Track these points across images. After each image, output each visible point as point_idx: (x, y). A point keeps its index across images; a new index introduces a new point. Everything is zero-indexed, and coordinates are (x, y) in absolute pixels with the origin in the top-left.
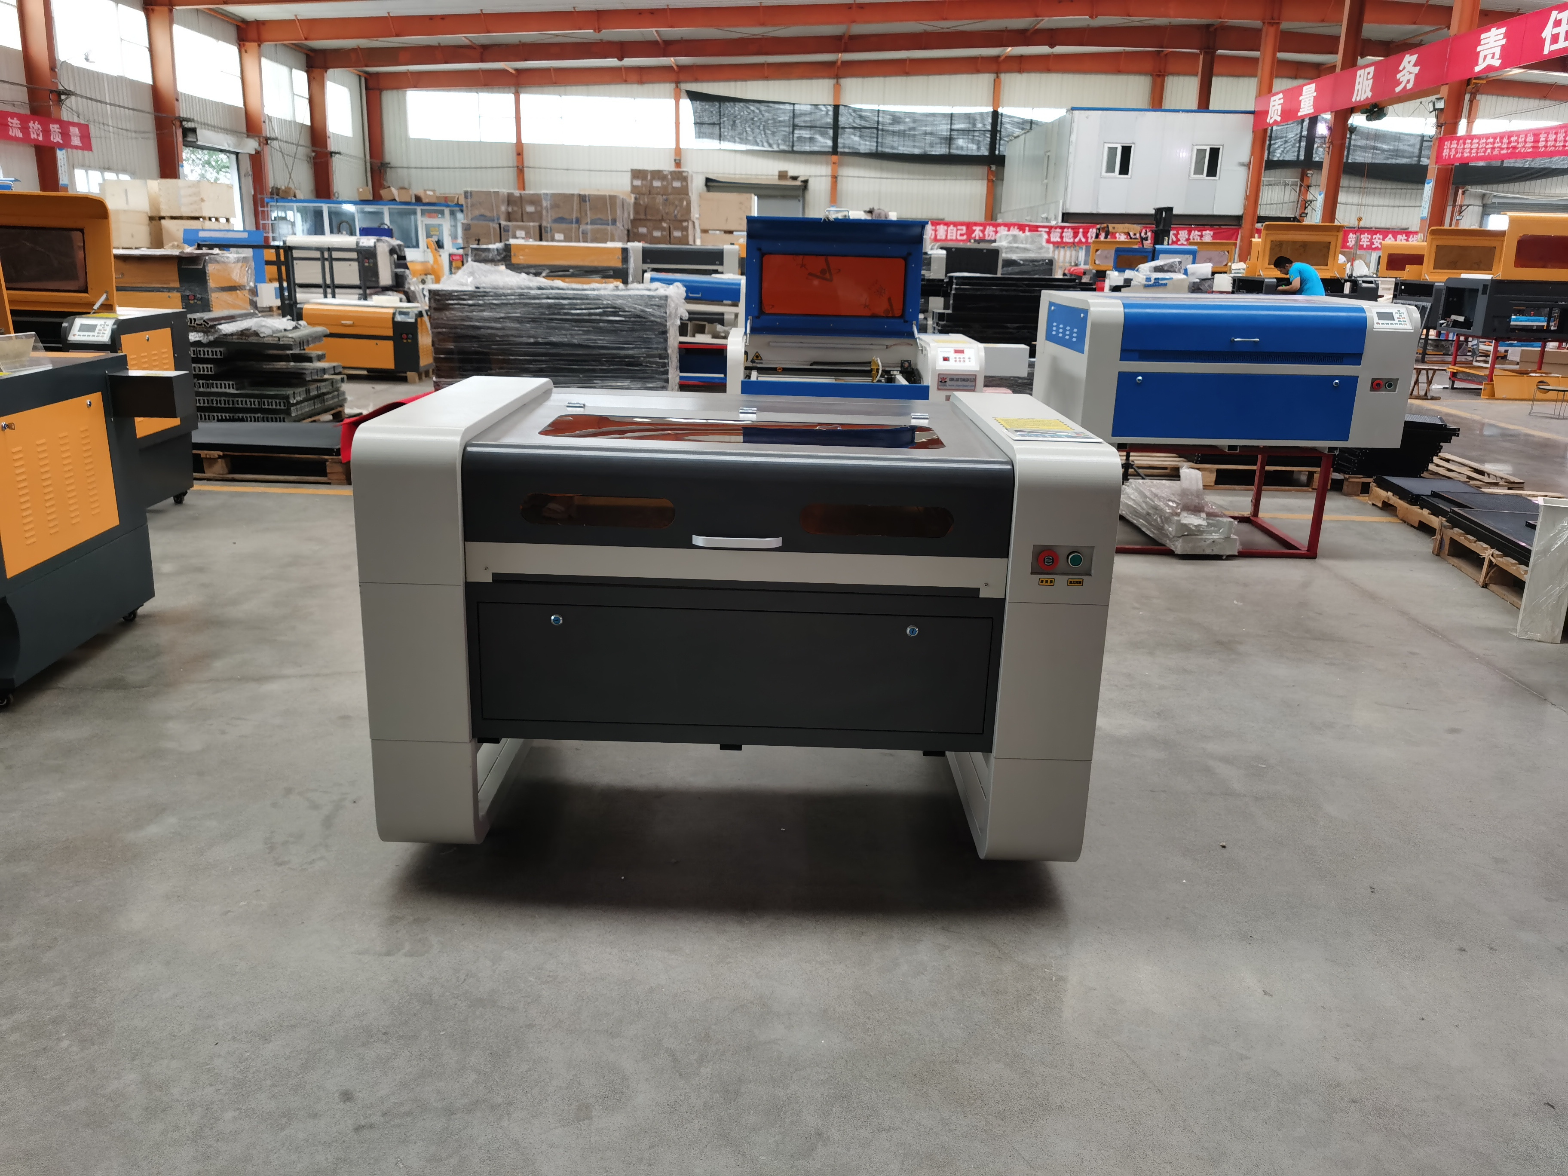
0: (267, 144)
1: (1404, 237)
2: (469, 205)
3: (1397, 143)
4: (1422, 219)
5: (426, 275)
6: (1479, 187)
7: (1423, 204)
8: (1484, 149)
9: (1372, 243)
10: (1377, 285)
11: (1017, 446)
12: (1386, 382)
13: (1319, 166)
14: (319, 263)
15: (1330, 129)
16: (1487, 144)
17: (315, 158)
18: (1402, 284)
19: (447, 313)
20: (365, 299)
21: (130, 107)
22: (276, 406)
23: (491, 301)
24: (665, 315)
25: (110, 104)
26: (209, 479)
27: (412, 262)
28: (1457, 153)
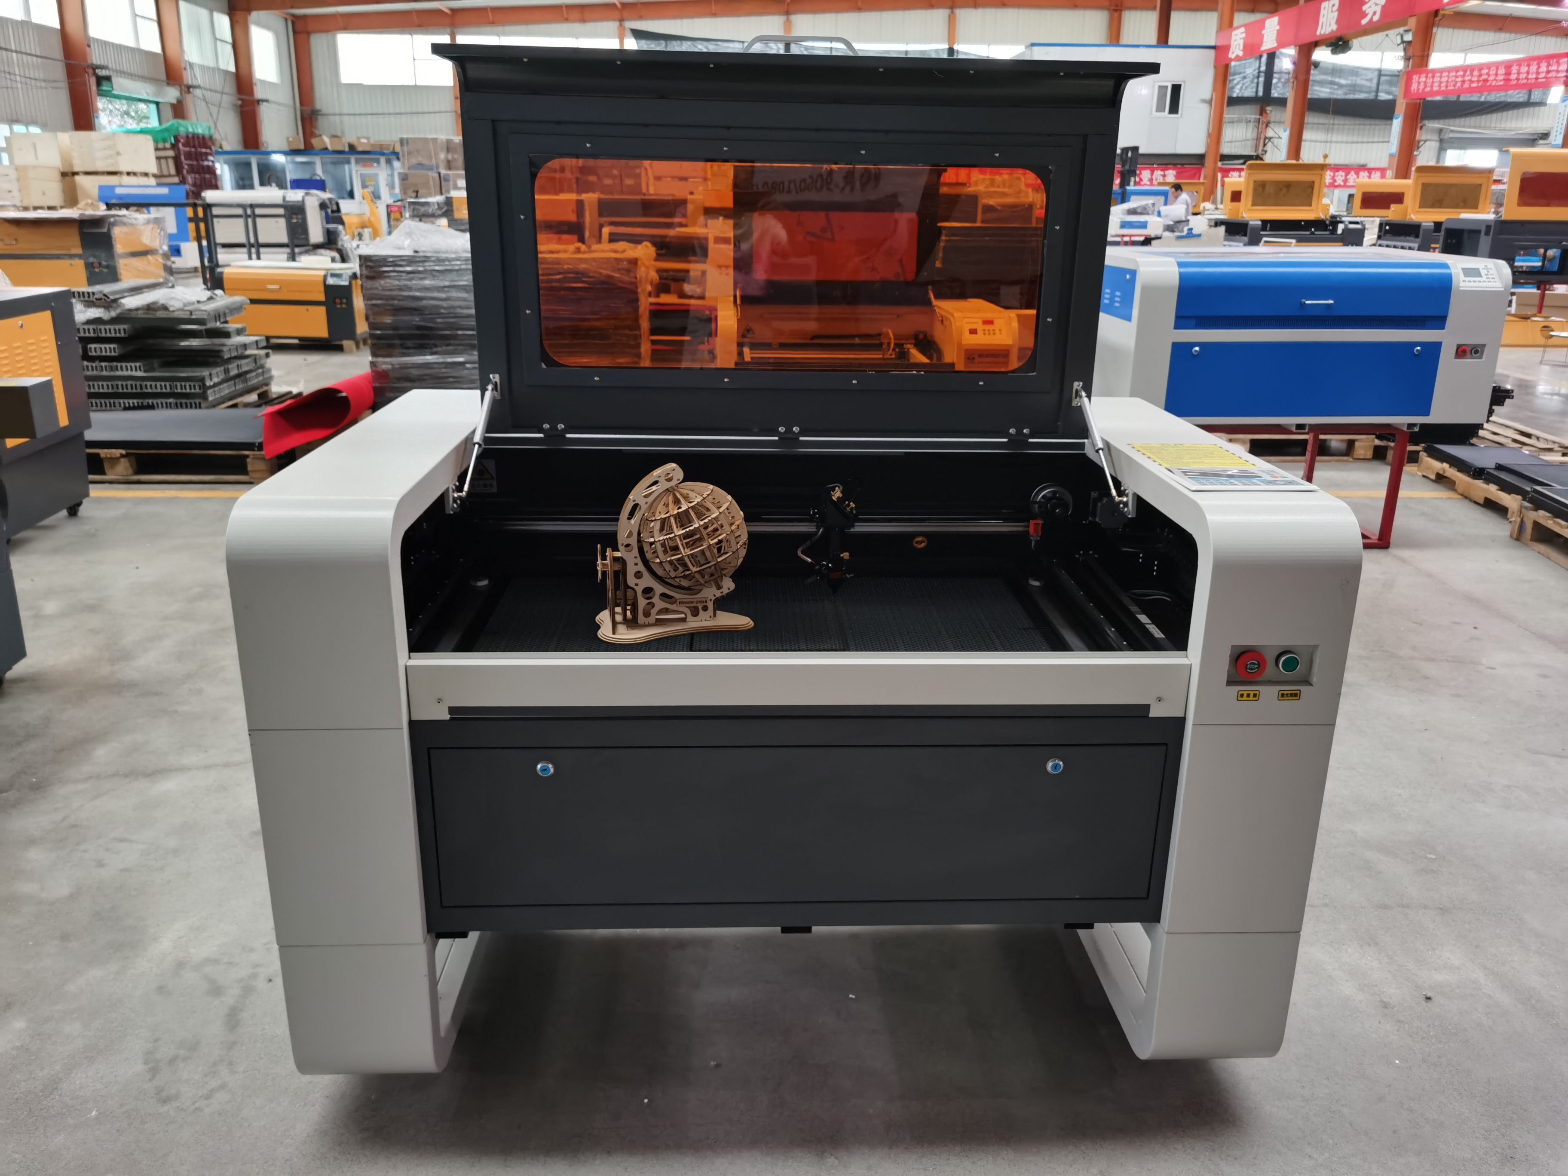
0: (189, 92)
1: (1366, 174)
2: (406, 154)
3: (1354, 78)
4: (1391, 156)
5: (363, 228)
6: (1436, 121)
7: (1392, 140)
8: (1453, 83)
9: (1335, 181)
10: (1364, 226)
11: (1201, 500)
12: (1470, 349)
13: (1281, 102)
14: (241, 221)
15: (1294, 63)
16: (1457, 77)
17: (241, 106)
18: (1387, 224)
19: (382, 282)
20: (294, 260)
21: (38, 53)
22: (190, 389)
23: (432, 268)
24: (634, 280)
25: (16, 52)
26: (111, 482)
27: (347, 214)
28: (1426, 87)
